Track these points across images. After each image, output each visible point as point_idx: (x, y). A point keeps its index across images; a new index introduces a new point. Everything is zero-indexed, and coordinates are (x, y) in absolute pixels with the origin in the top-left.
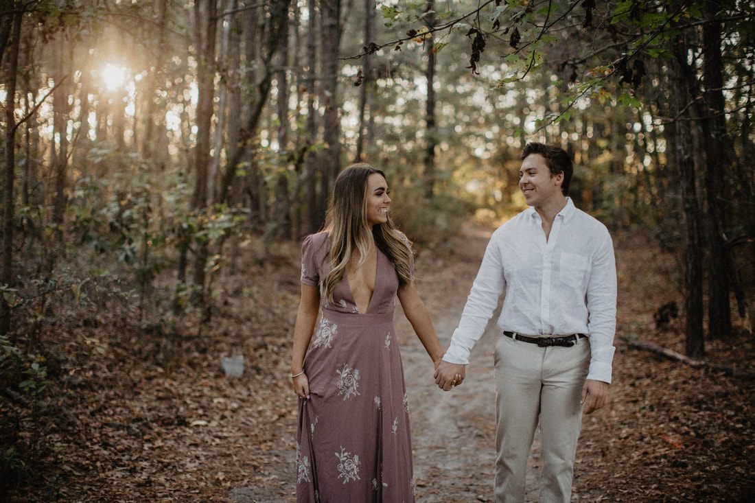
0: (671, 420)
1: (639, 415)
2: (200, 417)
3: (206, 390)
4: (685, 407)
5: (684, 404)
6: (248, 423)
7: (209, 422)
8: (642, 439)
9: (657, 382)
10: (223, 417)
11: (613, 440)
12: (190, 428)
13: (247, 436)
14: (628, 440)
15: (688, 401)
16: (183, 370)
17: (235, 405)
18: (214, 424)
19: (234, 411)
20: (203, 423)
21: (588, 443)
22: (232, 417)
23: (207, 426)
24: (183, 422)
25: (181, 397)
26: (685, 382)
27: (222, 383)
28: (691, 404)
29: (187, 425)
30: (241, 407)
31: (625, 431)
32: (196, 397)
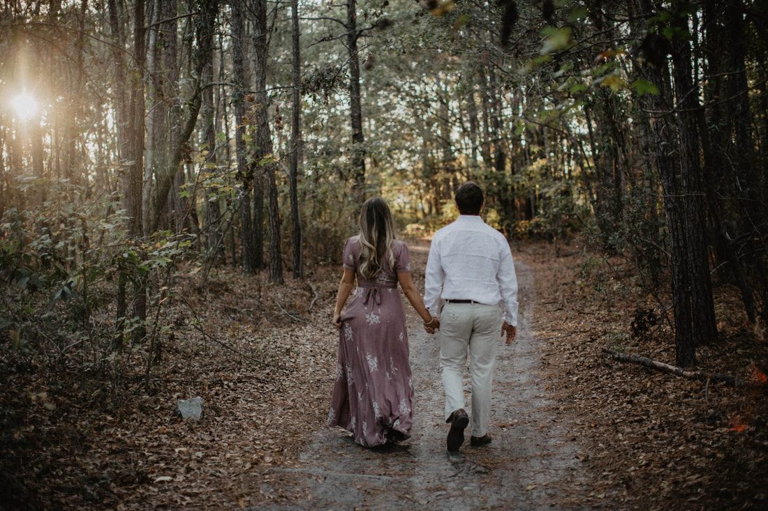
0: (688, 441)
1: (650, 437)
2: (163, 472)
3: (164, 438)
4: (698, 425)
5: (695, 421)
6: (218, 474)
7: (174, 476)
8: (664, 465)
9: (656, 397)
10: (189, 470)
11: (633, 468)
12: (155, 486)
13: (221, 491)
14: (650, 468)
15: (699, 417)
16: (135, 416)
17: (200, 454)
18: (180, 478)
19: (199, 461)
20: (168, 478)
21: (605, 473)
22: (199, 469)
23: (172, 481)
24: (145, 480)
25: (137, 448)
26: (686, 396)
27: (181, 428)
28: (703, 421)
29: (150, 482)
30: (206, 456)
31: (642, 457)
32: (153, 447)
